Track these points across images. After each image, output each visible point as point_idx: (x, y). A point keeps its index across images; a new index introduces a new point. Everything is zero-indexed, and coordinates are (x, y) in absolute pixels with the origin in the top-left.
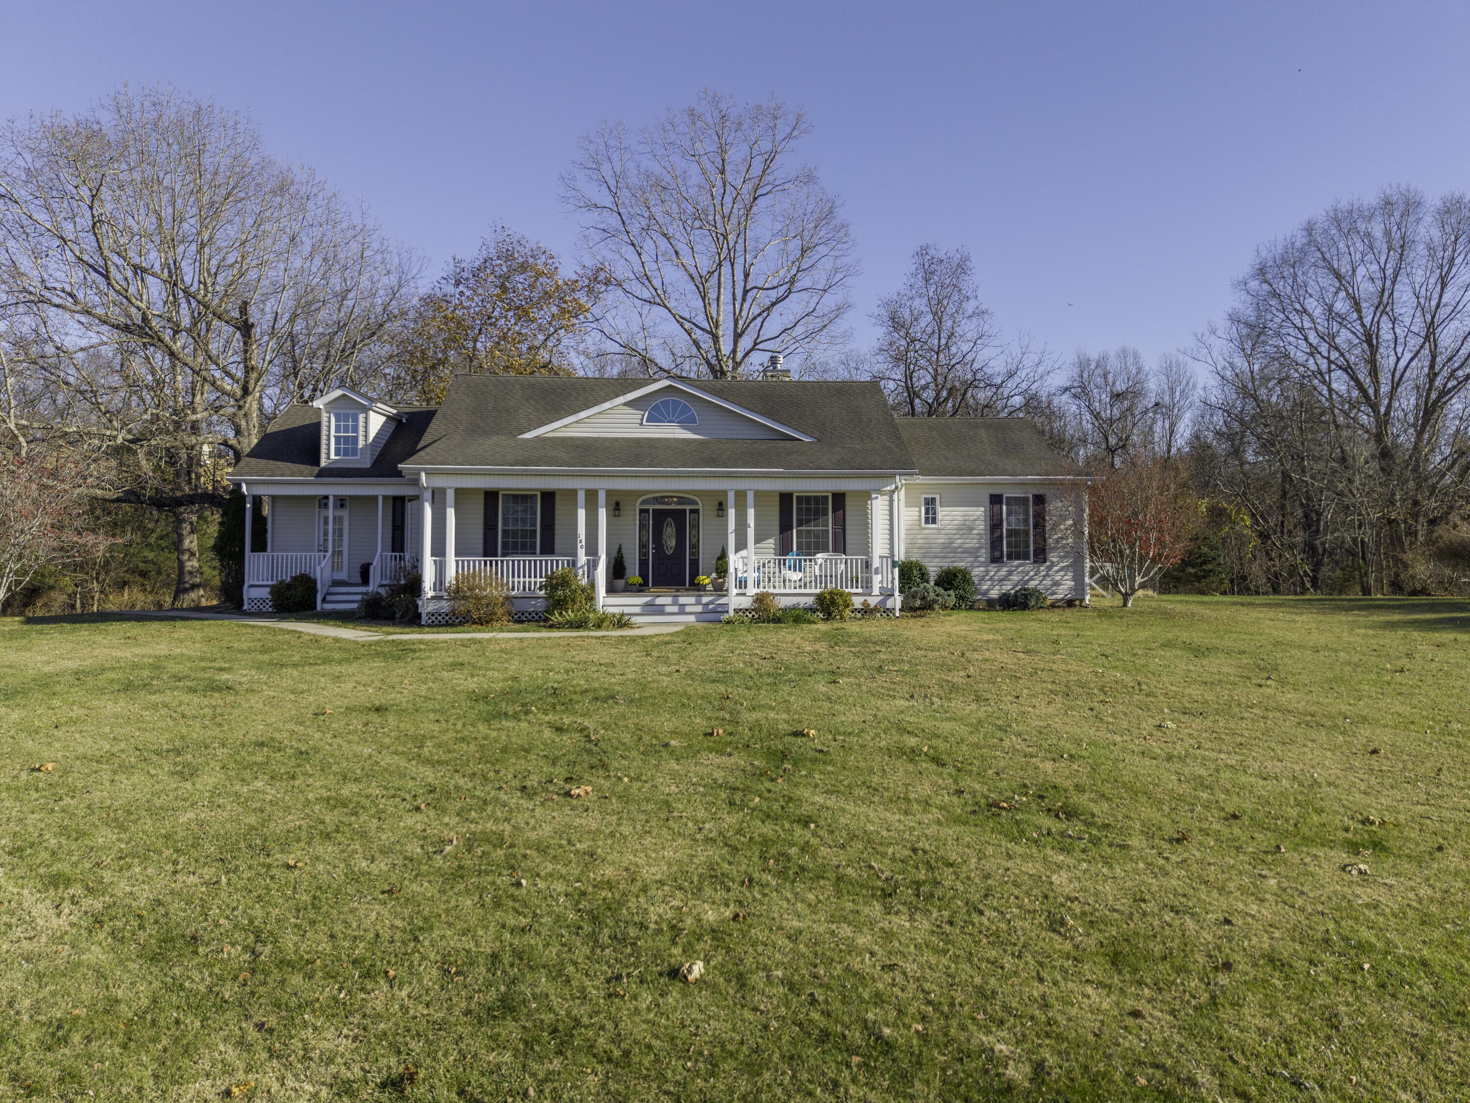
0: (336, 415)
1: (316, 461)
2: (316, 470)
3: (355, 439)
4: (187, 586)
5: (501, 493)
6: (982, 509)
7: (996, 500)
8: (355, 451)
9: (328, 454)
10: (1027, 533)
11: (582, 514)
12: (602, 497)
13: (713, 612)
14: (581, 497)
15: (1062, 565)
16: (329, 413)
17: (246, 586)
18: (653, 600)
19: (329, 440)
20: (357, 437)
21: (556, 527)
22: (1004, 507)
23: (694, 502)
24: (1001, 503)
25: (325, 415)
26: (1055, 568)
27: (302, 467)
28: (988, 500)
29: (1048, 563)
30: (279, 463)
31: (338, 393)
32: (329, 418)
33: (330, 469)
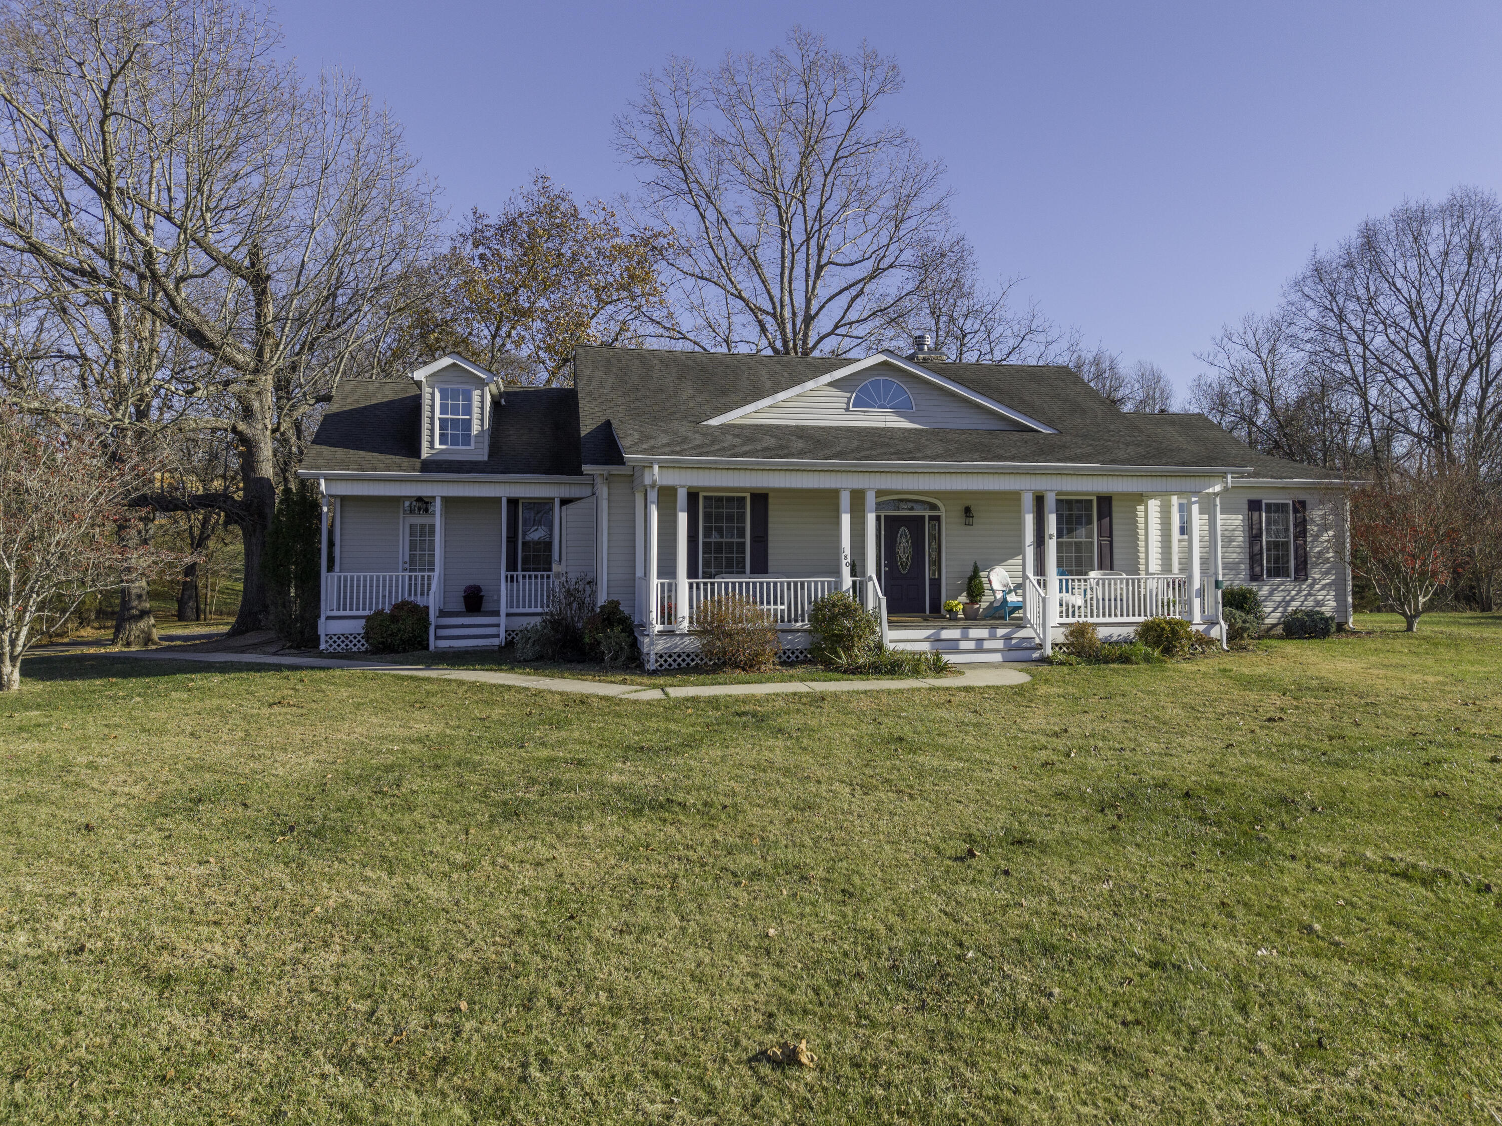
0: (441, 391)
1: (414, 450)
2: (417, 463)
3: (468, 424)
4: (135, 612)
5: (701, 495)
6: (1241, 517)
7: (1254, 506)
8: (467, 439)
9: (432, 442)
10: (1287, 544)
11: (846, 519)
12: (871, 499)
13: (1017, 648)
14: (845, 500)
15: (1324, 582)
16: (433, 388)
17: (323, 618)
18: (938, 634)
19: (432, 423)
20: (470, 421)
21: (770, 538)
22: (1264, 514)
23: (934, 507)
24: (1260, 510)
25: (427, 390)
26: (1317, 587)
27: (397, 459)
28: (1246, 507)
29: (1310, 581)
30: (362, 453)
31: (446, 361)
32: (433, 394)
33: (434, 462)
